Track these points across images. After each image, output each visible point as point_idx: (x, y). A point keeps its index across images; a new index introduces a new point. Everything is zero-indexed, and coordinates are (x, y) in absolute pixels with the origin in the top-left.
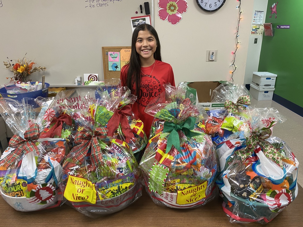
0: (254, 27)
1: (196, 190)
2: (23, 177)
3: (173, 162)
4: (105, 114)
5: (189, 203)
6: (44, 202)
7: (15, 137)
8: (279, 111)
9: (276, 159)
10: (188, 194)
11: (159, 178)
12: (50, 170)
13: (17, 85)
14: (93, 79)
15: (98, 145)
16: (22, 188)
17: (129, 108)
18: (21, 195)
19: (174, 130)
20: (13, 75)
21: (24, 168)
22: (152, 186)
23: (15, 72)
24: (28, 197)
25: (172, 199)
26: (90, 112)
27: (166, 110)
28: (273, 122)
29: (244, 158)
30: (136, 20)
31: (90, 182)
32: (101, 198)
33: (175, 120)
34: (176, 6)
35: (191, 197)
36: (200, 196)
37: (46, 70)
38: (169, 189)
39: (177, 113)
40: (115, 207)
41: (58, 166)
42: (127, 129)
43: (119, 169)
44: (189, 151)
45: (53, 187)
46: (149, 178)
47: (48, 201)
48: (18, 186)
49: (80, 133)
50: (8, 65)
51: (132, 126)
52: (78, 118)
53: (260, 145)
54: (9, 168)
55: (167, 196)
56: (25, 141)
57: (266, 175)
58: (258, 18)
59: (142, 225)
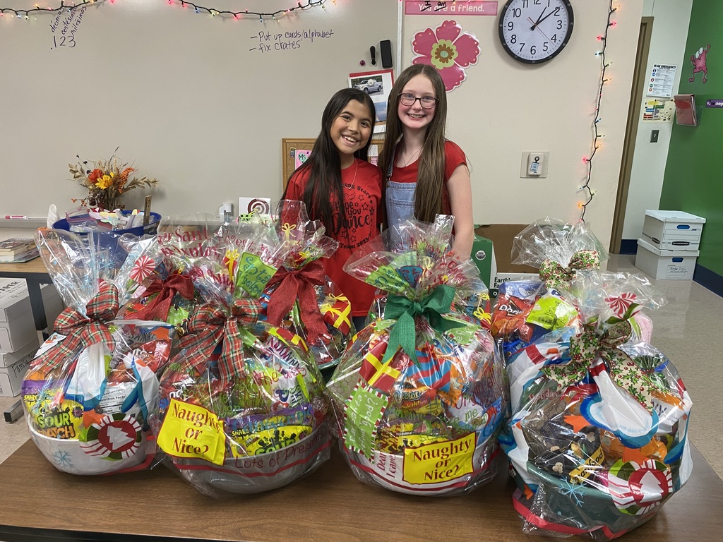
0: (650, 103)
1: (449, 452)
2: (77, 396)
3: (398, 383)
4: (257, 272)
5: (433, 480)
6: (116, 455)
7: (68, 312)
8: (650, 282)
9: (638, 390)
10: (429, 457)
11: (365, 418)
12: (134, 386)
13: (92, 214)
14: (259, 209)
15: (237, 336)
16: (73, 420)
17: (319, 267)
18: (69, 434)
19: (406, 314)
20: (87, 195)
21: (80, 377)
22: (352, 438)
23: (91, 187)
24: (83, 441)
25: (393, 470)
26: (228, 266)
27: (391, 269)
28: (634, 305)
29: (563, 385)
30: (361, 80)
31: (214, 416)
32: (235, 453)
33: (411, 291)
34: (452, 50)
35: (437, 466)
36: (457, 466)
37: (157, 186)
38: (387, 444)
39: (415, 275)
40: (265, 477)
41: (151, 379)
42: (312, 312)
43: (280, 392)
44: (434, 360)
45: (137, 424)
46: (345, 418)
47: (124, 454)
48: (64, 414)
49: (201, 309)
50: (77, 171)
51: (325, 308)
52: (199, 276)
53: (603, 358)
54: (50, 377)
55: (383, 462)
56: (87, 322)
57: (611, 426)
58: (661, 82)
59: (321, 523)
